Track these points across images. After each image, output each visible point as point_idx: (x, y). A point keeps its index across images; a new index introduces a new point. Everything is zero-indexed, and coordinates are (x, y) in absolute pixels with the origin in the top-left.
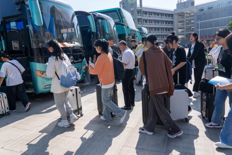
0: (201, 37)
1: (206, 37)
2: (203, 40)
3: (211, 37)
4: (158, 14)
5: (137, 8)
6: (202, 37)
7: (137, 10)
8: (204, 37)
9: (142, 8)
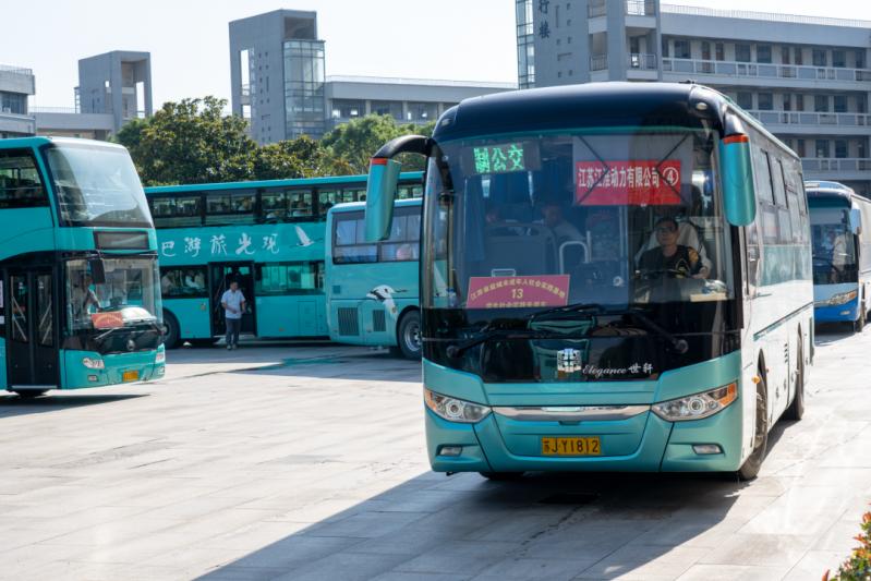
4: (765, 50)
5: (629, 23)
7: (629, 29)
9: (658, 22)
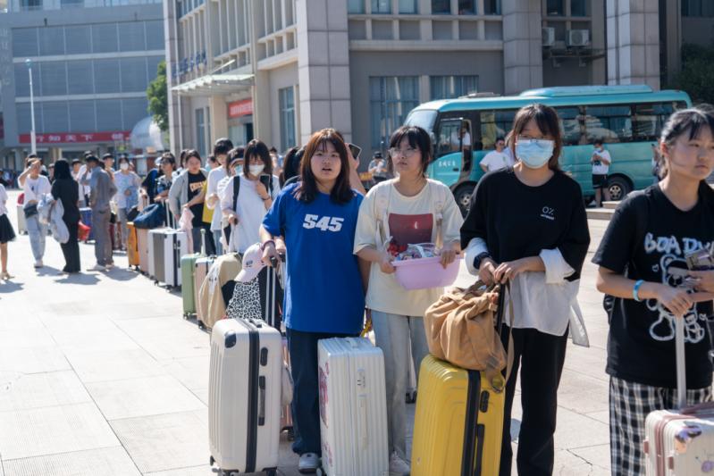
0: (41, 134)
1: (63, 137)
2: (50, 149)
3: (87, 137)
6: (46, 137)
8: (51, 138)
